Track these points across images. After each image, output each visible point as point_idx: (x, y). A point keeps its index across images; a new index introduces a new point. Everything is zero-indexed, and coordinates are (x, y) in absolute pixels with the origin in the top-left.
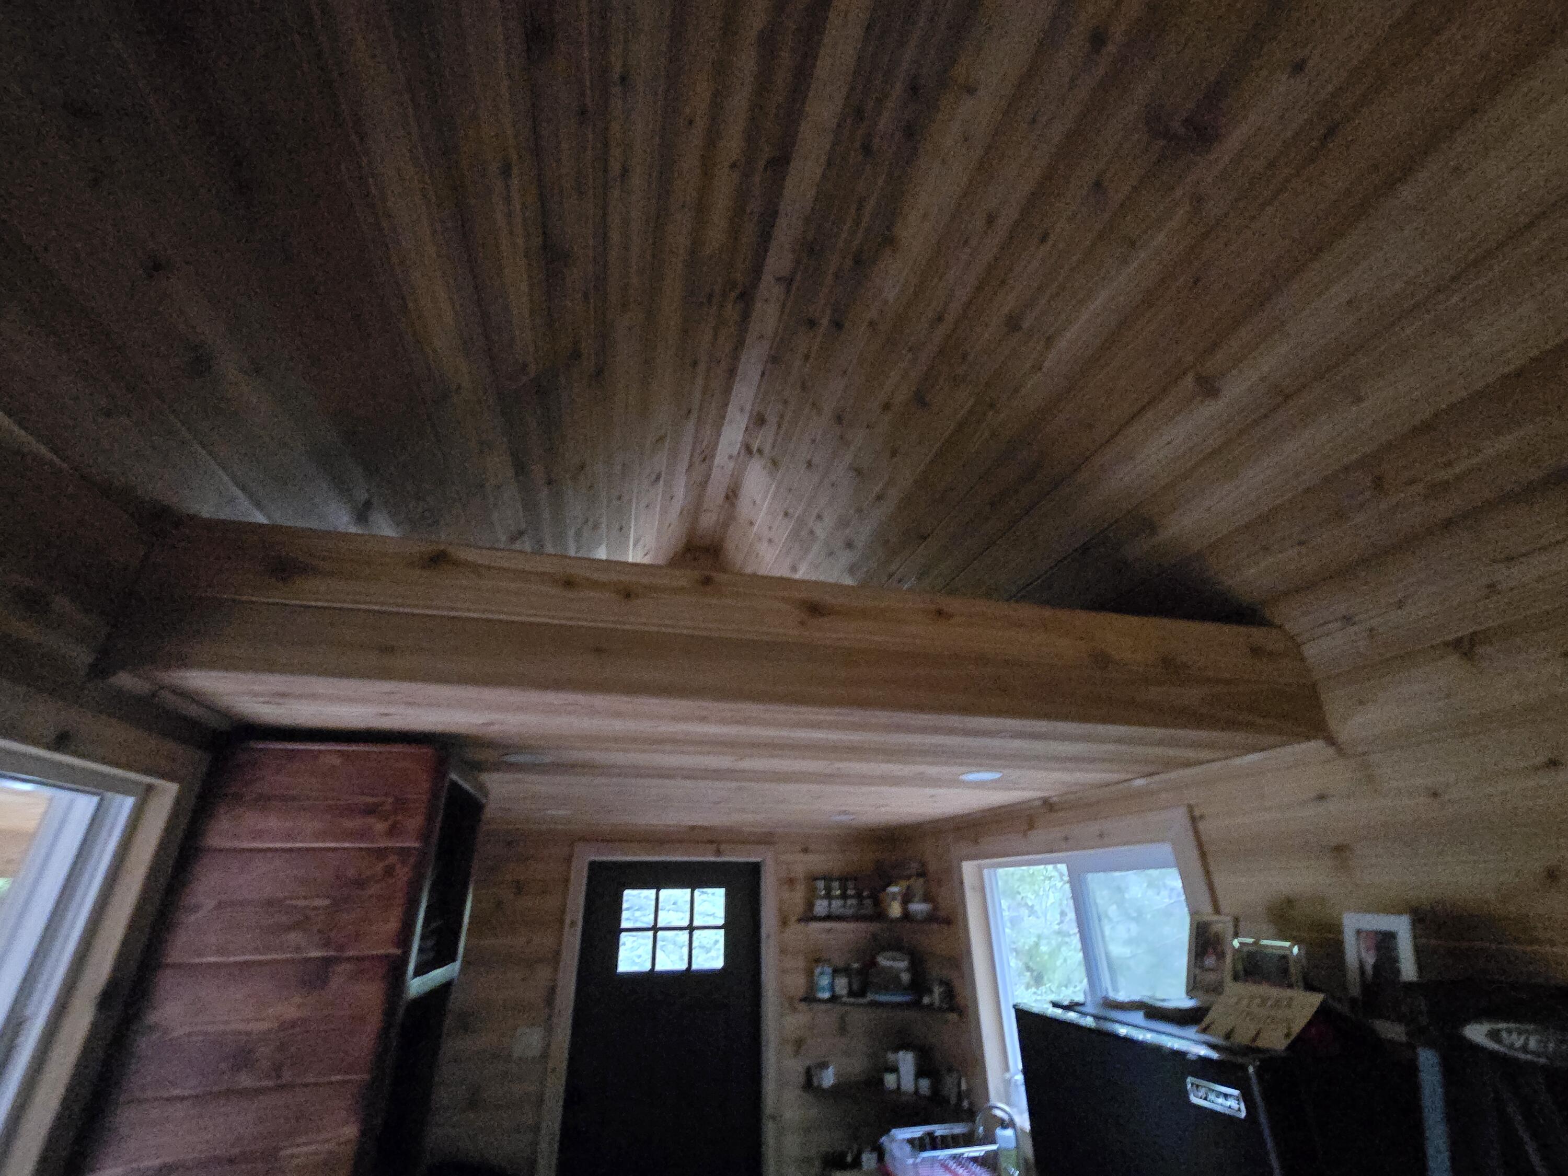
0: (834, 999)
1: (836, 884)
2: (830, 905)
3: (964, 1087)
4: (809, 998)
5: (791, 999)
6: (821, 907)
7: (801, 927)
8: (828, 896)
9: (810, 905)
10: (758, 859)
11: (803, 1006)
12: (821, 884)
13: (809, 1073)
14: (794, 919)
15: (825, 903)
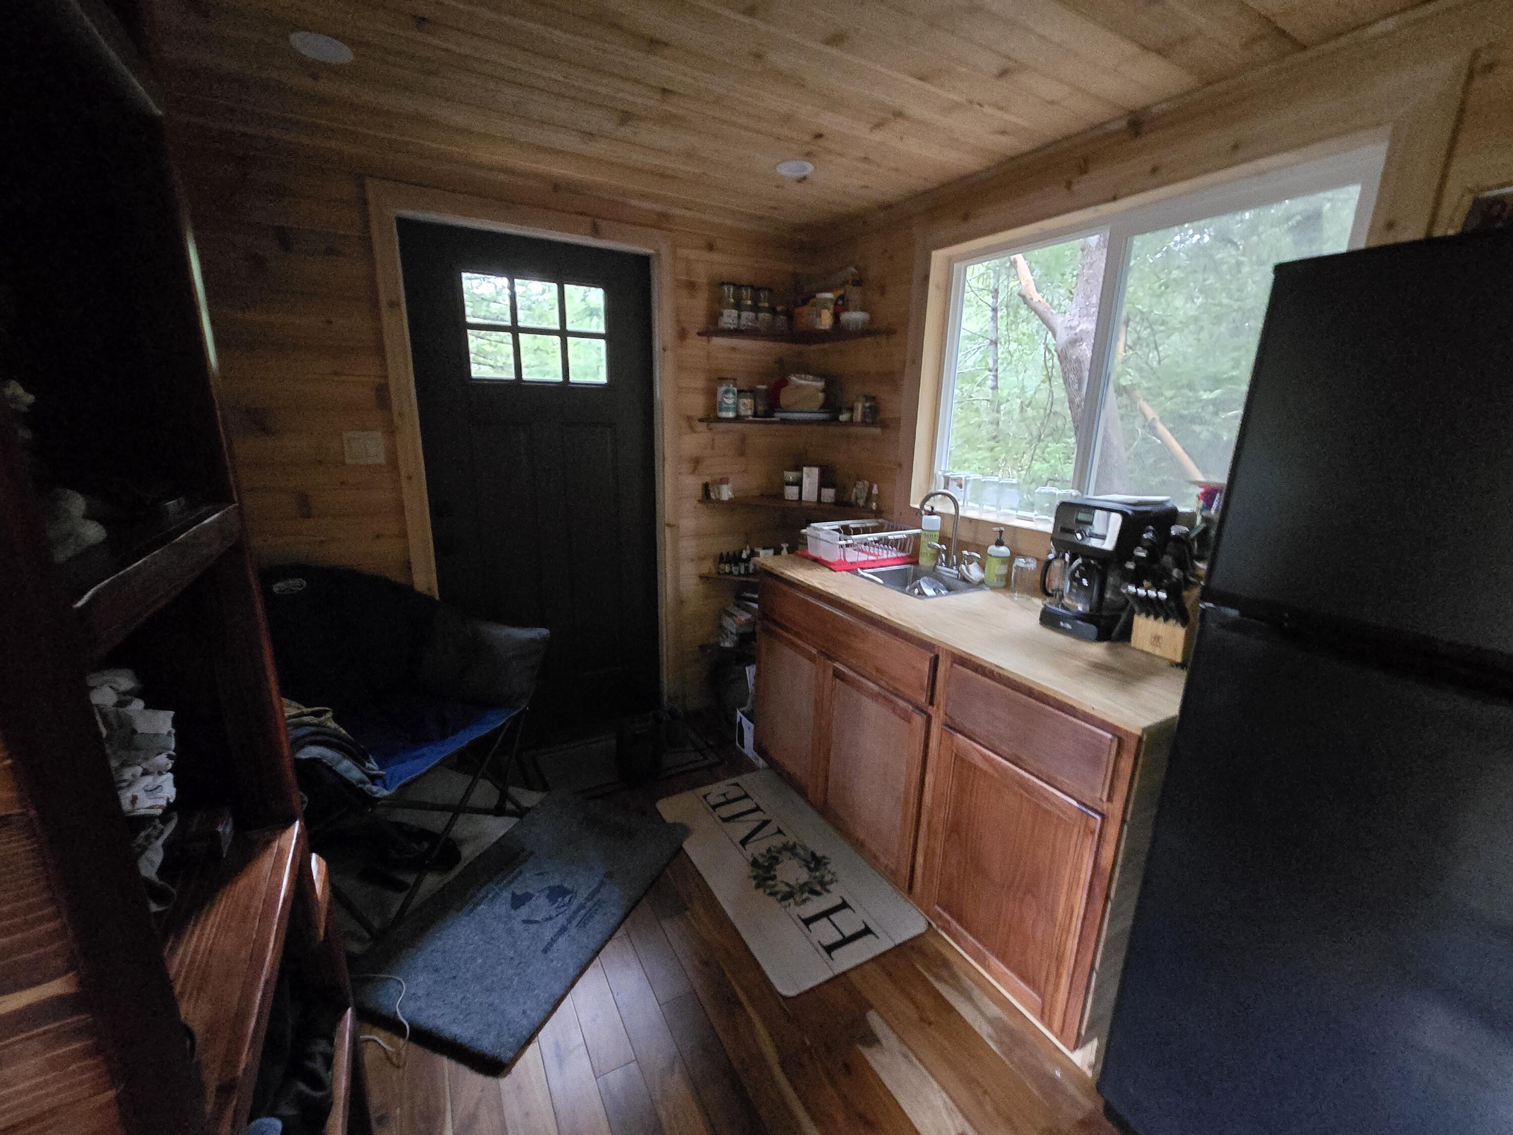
0: (738, 418)
1: (746, 293)
2: (739, 317)
3: (875, 491)
4: (711, 417)
5: (689, 419)
6: (729, 318)
7: (702, 342)
8: (738, 306)
9: (714, 316)
10: (650, 251)
11: (702, 427)
12: (729, 291)
13: (706, 488)
14: (693, 332)
15: (734, 313)
